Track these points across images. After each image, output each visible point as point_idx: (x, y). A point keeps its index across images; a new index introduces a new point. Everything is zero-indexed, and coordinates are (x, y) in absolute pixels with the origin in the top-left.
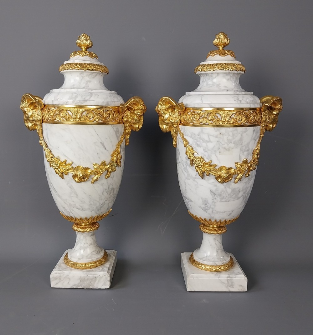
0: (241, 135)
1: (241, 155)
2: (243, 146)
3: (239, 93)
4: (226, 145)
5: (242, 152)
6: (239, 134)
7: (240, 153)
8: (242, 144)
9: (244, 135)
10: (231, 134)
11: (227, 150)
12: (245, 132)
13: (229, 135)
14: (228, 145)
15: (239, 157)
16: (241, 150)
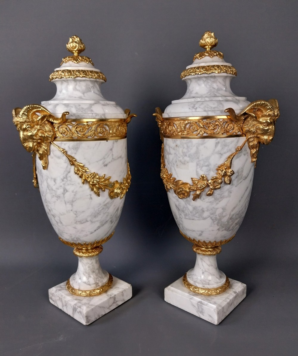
0: (197, 148)
1: (199, 170)
2: (200, 161)
3: (201, 99)
4: (181, 158)
5: (200, 167)
6: (194, 146)
7: (197, 168)
8: (198, 158)
9: (201, 147)
10: (185, 146)
11: (183, 164)
12: (202, 144)
13: (184, 148)
14: (183, 158)
15: (197, 173)
16: (197, 165)
